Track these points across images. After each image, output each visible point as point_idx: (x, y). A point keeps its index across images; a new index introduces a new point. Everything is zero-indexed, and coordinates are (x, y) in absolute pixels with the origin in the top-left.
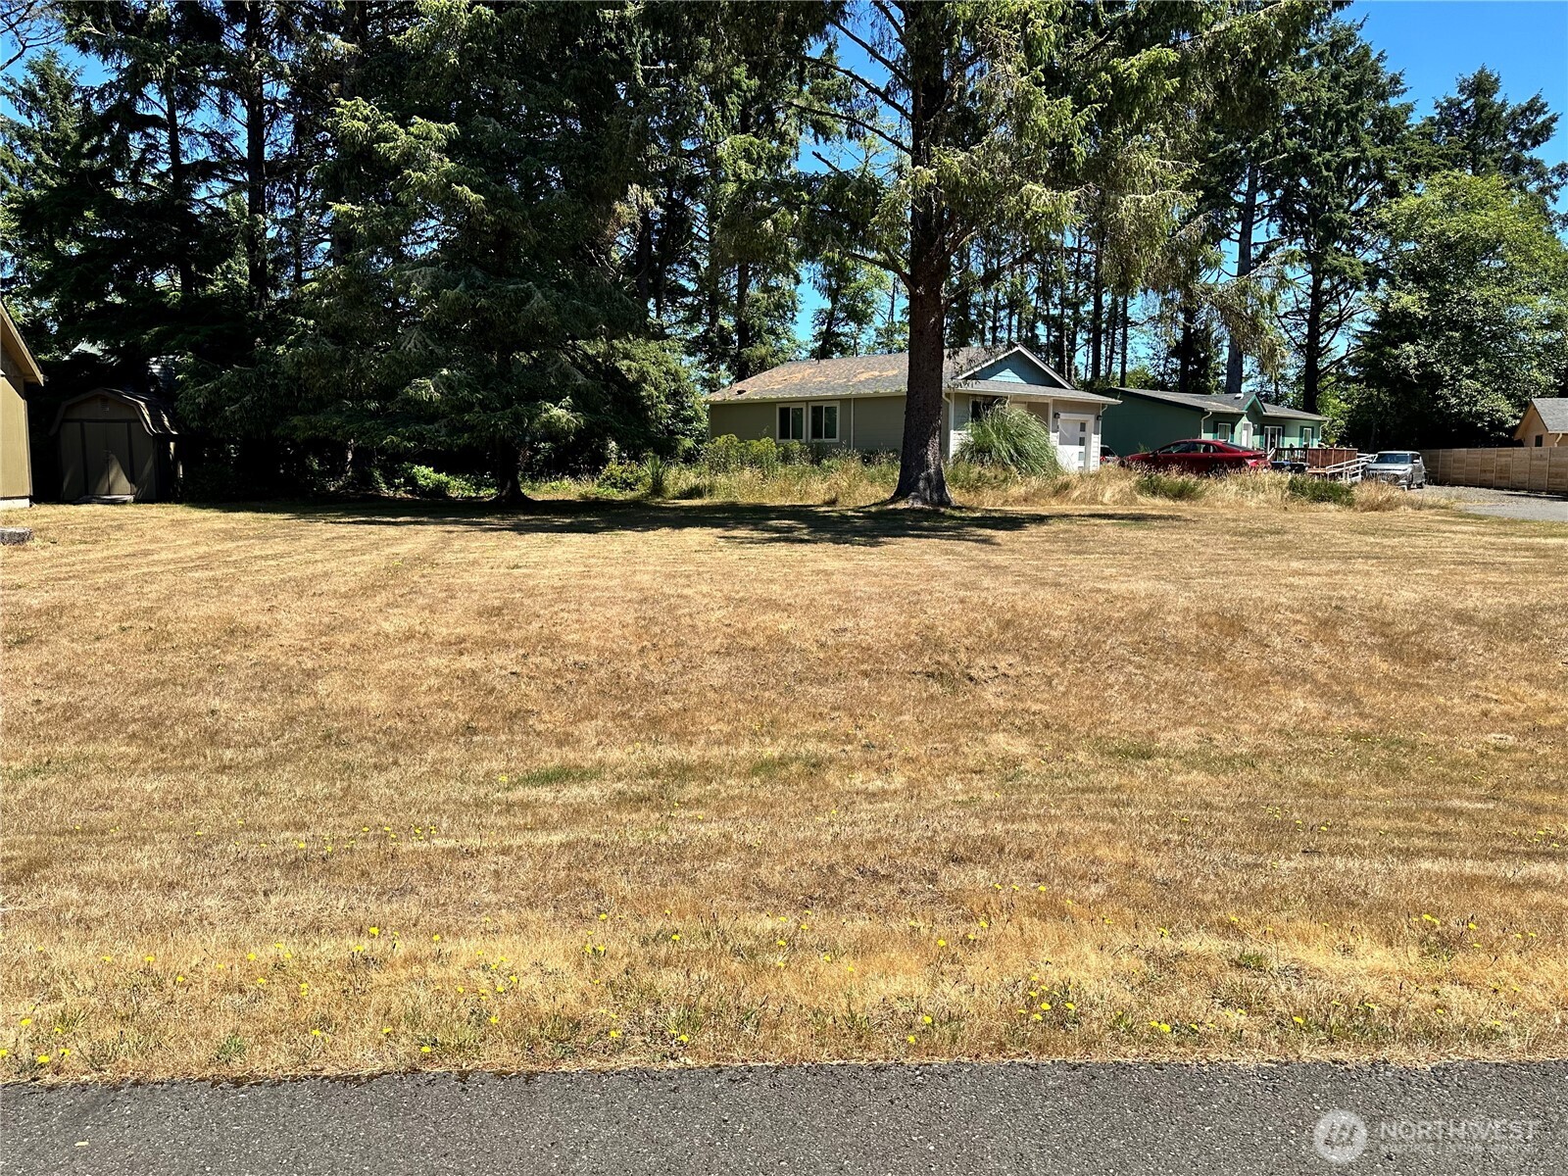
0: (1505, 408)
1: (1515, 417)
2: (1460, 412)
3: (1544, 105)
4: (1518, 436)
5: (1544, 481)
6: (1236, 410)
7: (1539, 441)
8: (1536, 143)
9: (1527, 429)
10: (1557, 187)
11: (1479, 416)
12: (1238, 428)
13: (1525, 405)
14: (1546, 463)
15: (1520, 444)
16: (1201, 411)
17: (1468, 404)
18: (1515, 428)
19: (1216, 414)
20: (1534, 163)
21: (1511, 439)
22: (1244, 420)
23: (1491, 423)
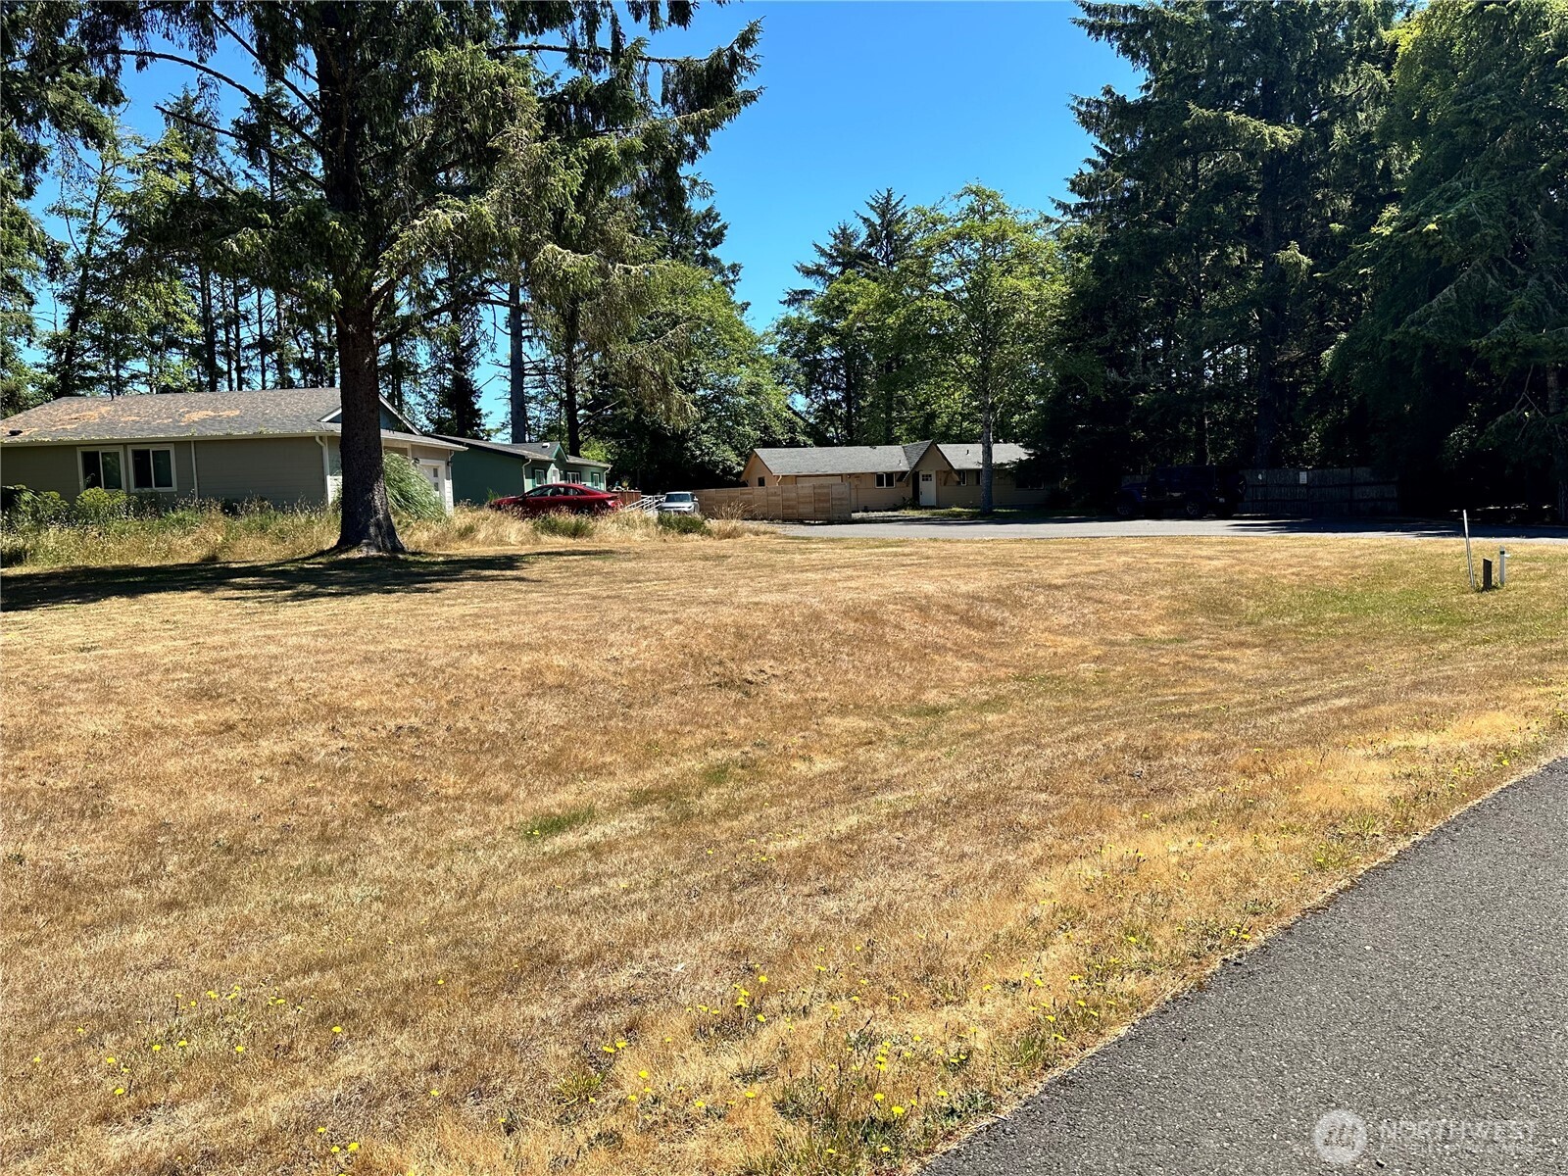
0: (732, 458)
1: (739, 464)
2: (703, 462)
3: (718, 215)
4: (742, 479)
5: (780, 512)
6: (547, 458)
7: (761, 482)
8: (715, 245)
9: (749, 473)
10: (733, 282)
11: (716, 464)
12: (549, 473)
13: (747, 456)
14: (779, 498)
15: (744, 485)
16: (523, 458)
17: (708, 454)
18: (740, 474)
19: (535, 461)
20: (716, 261)
21: (737, 481)
22: (553, 467)
23: (723, 470)
